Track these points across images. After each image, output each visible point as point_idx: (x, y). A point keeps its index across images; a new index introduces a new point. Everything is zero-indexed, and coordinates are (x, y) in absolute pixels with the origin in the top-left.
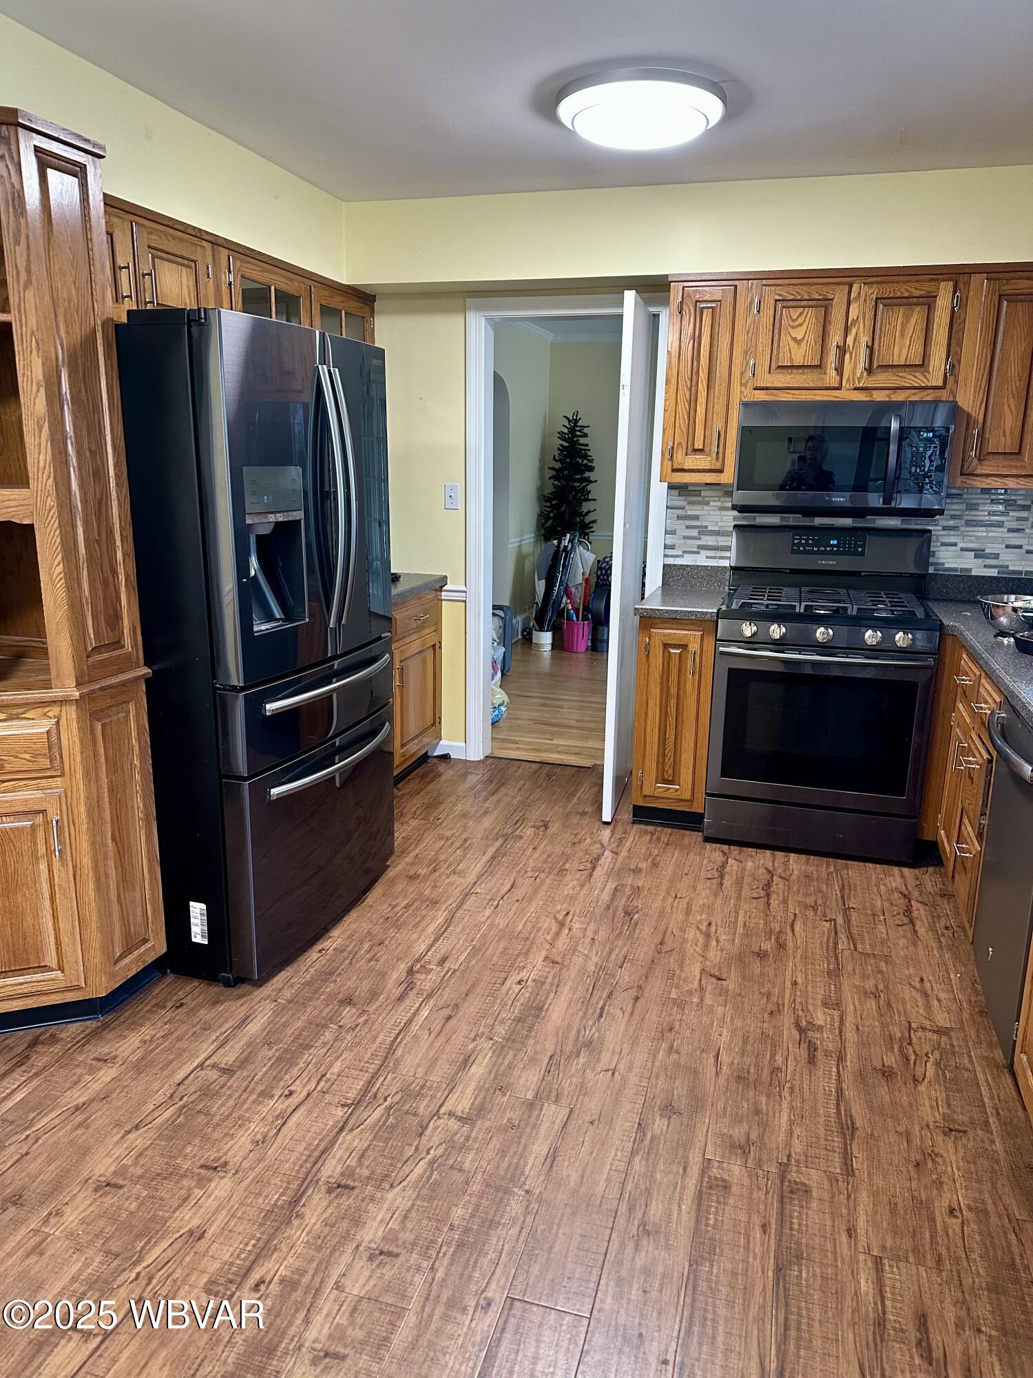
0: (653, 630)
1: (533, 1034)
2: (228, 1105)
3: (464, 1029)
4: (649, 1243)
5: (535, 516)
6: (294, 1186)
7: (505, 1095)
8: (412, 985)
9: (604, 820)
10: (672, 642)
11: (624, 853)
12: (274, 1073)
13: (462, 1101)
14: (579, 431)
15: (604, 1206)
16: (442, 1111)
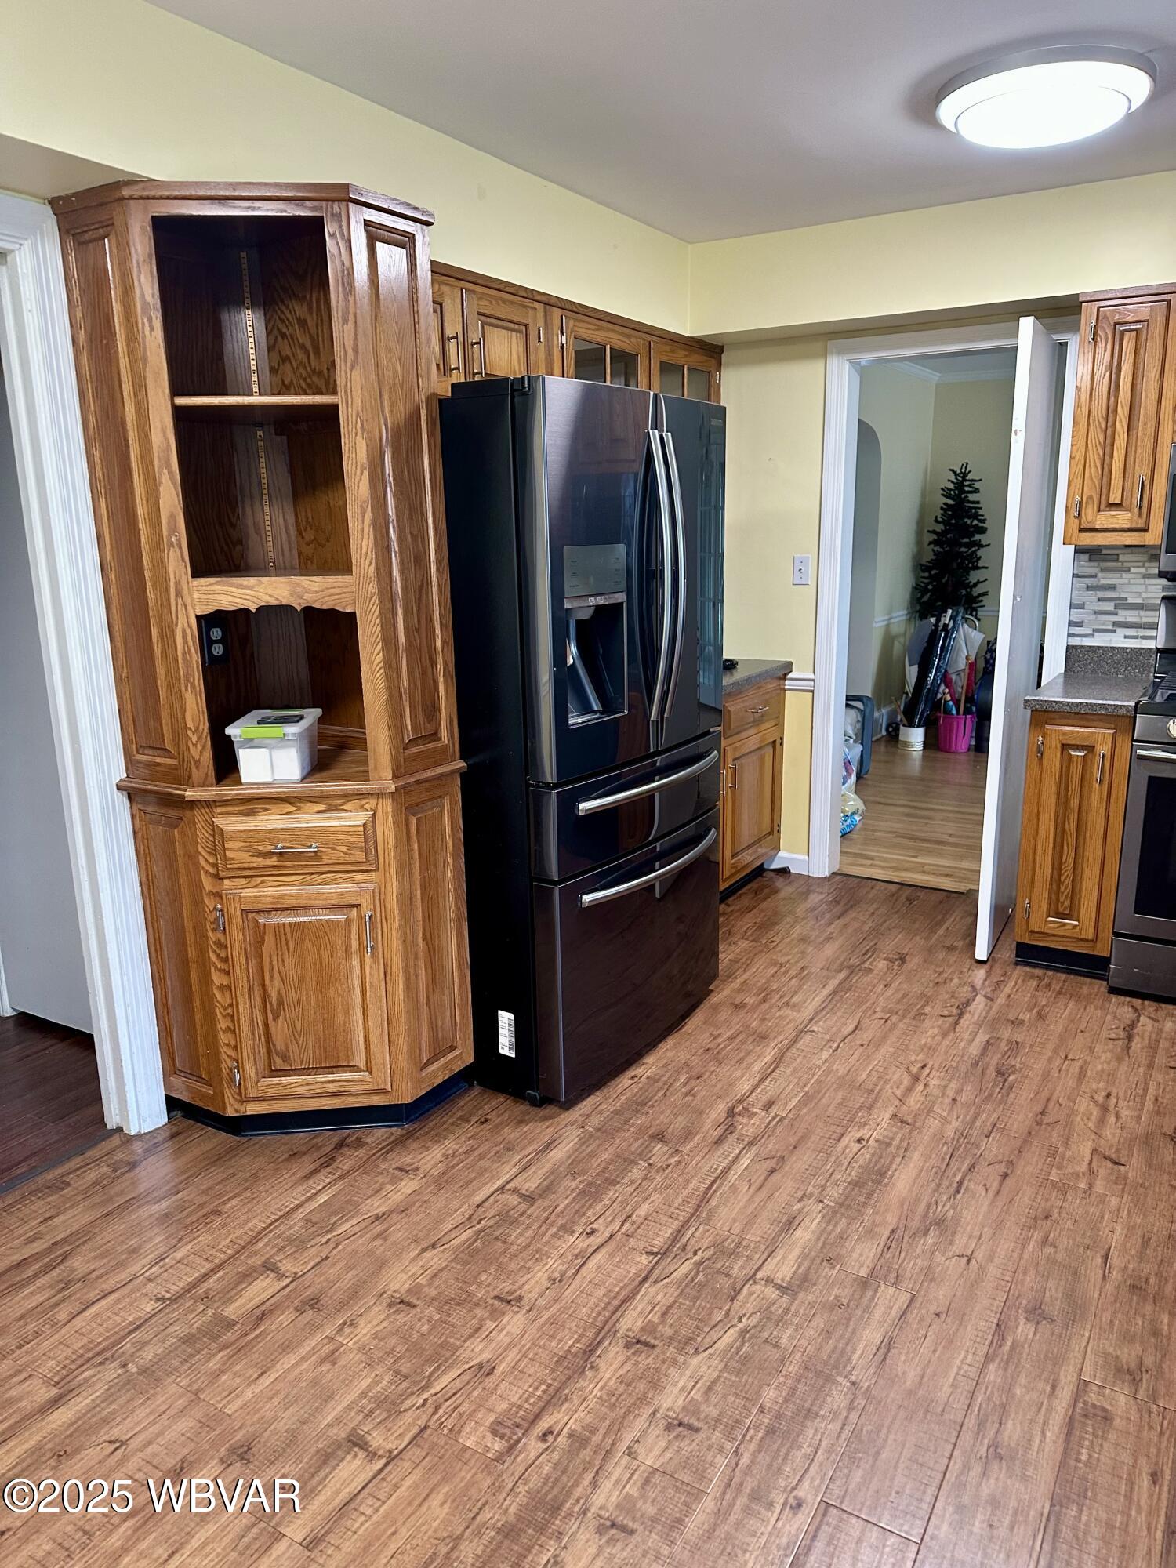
0: (1048, 727)
1: (872, 1202)
2: (526, 1235)
3: (789, 1186)
4: (1000, 1469)
5: (910, 590)
6: (590, 1334)
7: (833, 1268)
8: (732, 1129)
9: (978, 957)
10: (1073, 742)
11: (1001, 1000)
12: (576, 1208)
13: (783, 1266)
14: (969, 486)
15: (946, 1416)
16: (759, 1275)
